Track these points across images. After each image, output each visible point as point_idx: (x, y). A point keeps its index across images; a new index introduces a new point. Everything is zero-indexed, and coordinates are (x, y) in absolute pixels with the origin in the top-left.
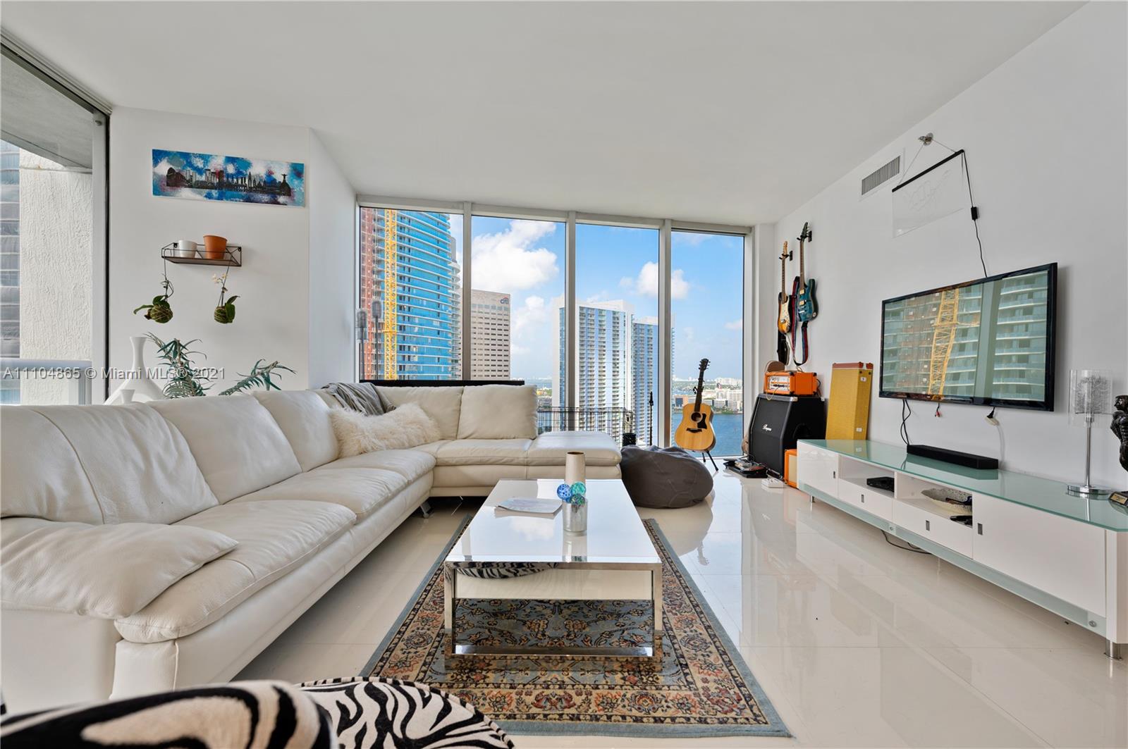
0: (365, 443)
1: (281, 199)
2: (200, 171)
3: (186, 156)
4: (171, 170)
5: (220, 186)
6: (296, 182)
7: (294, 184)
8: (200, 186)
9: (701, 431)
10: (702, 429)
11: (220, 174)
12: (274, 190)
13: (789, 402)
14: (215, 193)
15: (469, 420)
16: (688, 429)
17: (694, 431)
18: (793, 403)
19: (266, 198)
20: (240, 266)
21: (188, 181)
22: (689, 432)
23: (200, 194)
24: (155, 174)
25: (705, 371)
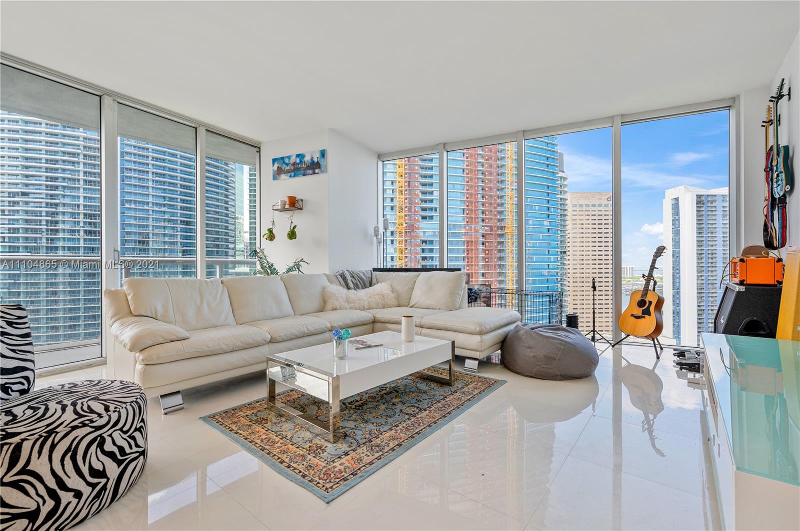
0: (337, 304)
1: (317, 171)
2: (287, 164)
3: (282, 158)
4: (278, 167)
5: (294, 171)
6: (322, 160)
7: (322, 161)
8: (288, 172)
9: (644, 317)
10: (646, 316)
11: (294, 164)
12: (315, 167)
13: (734, 291)
14: (292, 174)
15: (418, 295)
16: (632, 315)
17: (637, 317)
18: (739, 293)
19: (311, 172)
20: (302, 209)
21: (284, 171)
22: (633, 318)
23: (288, 176)
24: (273, 170)
25: (658, 259)
